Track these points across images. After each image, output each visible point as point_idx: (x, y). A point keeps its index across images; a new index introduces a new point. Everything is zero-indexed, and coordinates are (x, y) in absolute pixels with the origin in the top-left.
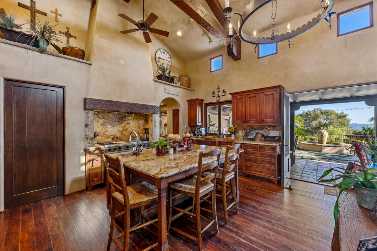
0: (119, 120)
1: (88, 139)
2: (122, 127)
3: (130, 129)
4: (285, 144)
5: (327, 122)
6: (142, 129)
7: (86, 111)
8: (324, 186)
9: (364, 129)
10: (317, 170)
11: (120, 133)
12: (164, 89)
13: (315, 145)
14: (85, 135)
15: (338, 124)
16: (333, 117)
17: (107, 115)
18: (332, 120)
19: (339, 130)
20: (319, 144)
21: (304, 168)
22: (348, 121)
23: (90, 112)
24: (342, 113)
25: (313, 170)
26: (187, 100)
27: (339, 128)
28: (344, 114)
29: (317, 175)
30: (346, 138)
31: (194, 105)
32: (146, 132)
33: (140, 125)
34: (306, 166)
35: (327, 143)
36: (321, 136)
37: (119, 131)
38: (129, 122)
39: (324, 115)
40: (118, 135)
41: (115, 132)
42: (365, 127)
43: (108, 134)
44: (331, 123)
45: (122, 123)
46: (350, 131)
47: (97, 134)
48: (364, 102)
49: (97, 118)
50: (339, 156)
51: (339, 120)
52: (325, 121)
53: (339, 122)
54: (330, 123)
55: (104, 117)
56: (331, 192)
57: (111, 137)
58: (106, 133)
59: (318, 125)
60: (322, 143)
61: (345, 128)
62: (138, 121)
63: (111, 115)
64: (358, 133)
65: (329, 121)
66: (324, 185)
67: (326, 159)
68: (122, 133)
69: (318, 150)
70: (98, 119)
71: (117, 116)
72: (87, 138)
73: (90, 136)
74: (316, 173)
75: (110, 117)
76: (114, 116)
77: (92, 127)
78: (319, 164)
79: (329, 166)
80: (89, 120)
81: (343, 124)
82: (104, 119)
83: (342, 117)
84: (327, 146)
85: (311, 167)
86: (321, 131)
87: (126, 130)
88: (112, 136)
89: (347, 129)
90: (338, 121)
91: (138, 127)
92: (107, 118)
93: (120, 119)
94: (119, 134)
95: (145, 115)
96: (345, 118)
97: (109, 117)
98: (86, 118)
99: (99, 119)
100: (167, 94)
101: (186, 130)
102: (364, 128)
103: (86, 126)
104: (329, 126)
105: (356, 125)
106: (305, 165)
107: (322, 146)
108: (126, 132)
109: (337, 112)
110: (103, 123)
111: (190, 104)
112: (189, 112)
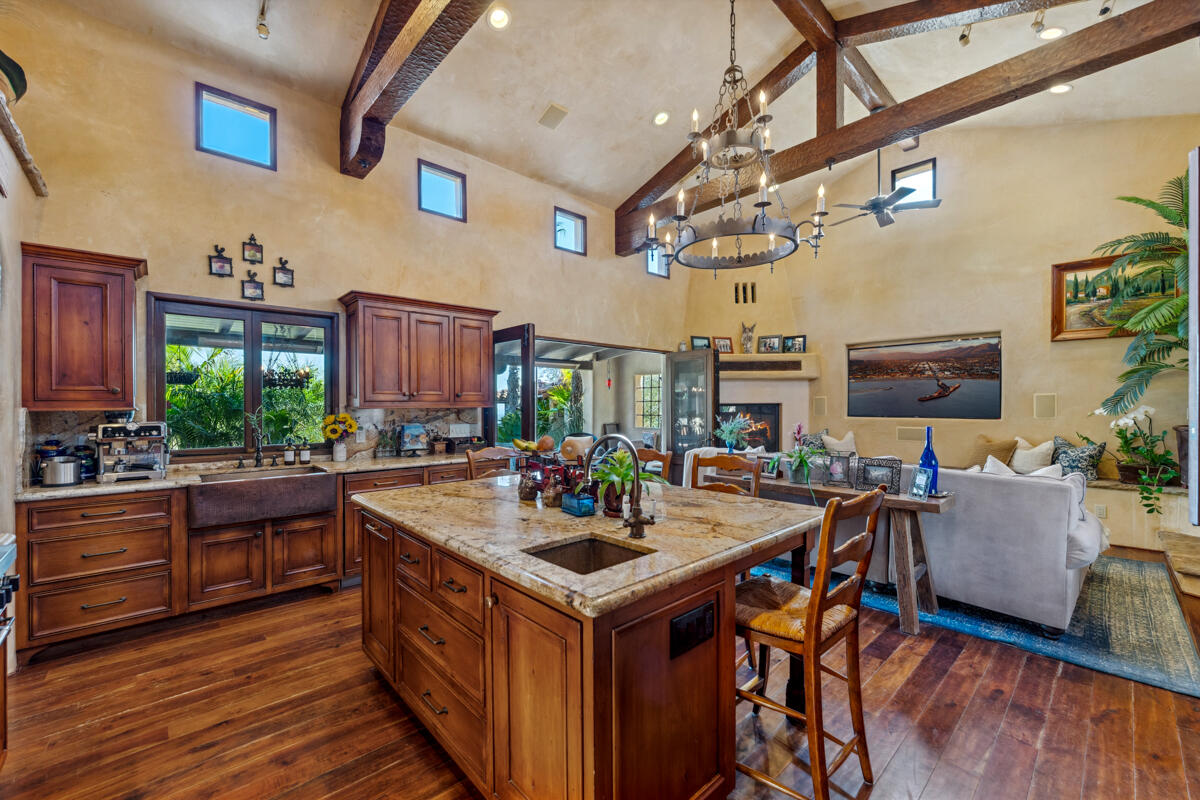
31: (99, 287)
101: (22, 440)
111: (58, 273)
112: (42, 328)
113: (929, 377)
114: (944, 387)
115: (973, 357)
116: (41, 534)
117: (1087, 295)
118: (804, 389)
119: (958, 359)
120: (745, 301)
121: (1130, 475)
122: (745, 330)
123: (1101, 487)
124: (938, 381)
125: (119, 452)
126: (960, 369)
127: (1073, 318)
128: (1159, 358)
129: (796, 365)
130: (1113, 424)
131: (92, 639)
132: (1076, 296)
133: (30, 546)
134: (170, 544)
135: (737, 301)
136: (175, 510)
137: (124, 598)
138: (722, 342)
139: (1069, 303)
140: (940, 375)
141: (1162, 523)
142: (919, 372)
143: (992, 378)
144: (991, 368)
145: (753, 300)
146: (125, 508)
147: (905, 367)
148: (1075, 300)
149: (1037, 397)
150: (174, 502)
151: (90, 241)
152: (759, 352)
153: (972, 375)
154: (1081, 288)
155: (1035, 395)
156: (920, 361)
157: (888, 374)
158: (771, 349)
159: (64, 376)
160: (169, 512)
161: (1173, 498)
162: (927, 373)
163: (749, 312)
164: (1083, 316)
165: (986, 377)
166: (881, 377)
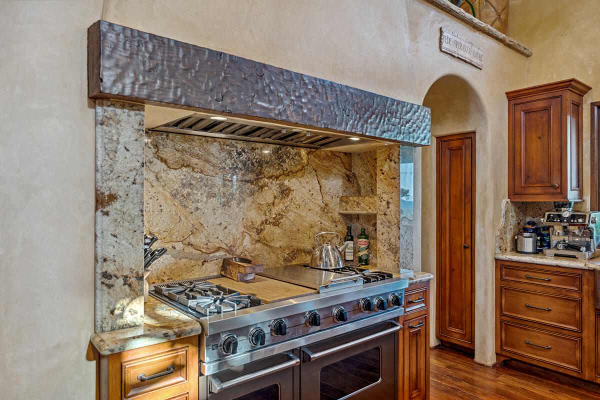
0: (251, 176)
1: (110, 286)
2: (259, 207)
3: (291, 215)
6: (336, 216)
7: (99, 109)
11: (254, 234)
12: (438, 34)
14: (96, 260)
17: (197, 151)
23: (123, 114)
26: (507, 93)
31: (547, 109)
32: (349, 229)
33: (327, 198)
37: (250, 227)
38: (286, 183)
40: (246, 245)
41: (234, 231)
43: (204, 240)
45: (262, 187)
47: (156, 246)
49: (155, 160)
55: (187, 157)
57: (217, 254)
58: (192, 239)
62: (323, 181)
63: (214, 148)
68: (262, 236)
70: (159, 166)
71: (239, 154)
72: (106, 275)
73: (125, 264)
75: (212, 158)
76: (230, 153)
77: (136, 212)
80: (118, 167)
82: (188, 166)
87: (276, 223)
88: (218, 249)
91: (323, 209)
92: (201, 163)
93: (252, 171)
94: (247, 242)
95: (346, 154)
97: (207, 161)
98: (101, 151)
99: (163, 166)
100: (447, 58)
101: (503, 220)
103: (103, 201)
108: (277, 230)
110: (184, 185)
111: (525, 107)
112: (517, 147)
116: (506, 283)
125: (559, 233)
131: (534, 368)
133: (501, 288)
134: (581, 316)
136: (585, 288)
137: (549, 347)
146: (551, 277)
150: (585, 281)
151: (555, 76)
159: (528, 177)
160: (581, 289)
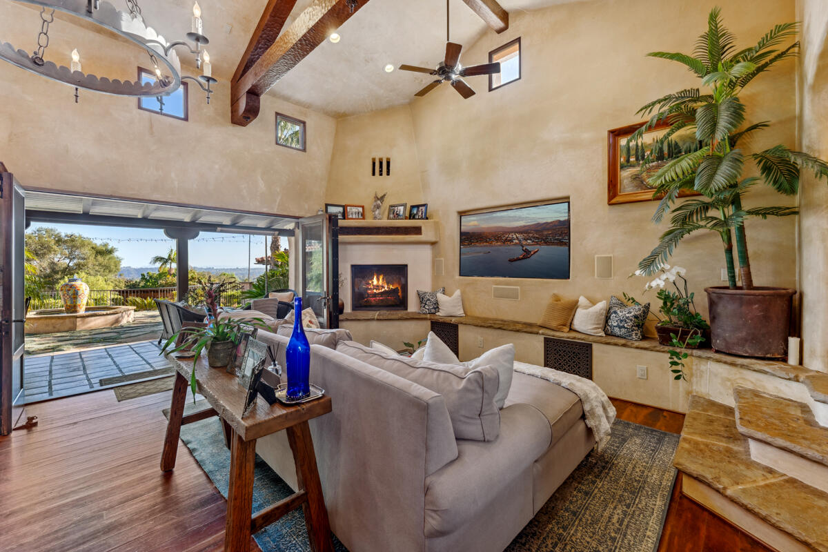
4: (13, 319)
5: (71, 264)
8: (113, 391)
9: (143, 277)
10: (84, 368)
13: (59, 318)
15: (97, 268)
16: (87, 251)
18: (84, 259)
19: (101, 280)
20: (68, 313)
21: (50, 372)
22: (118, 262)
24: (106, 245)
25: (74, 370)
27: (100, 278)
28: (110, 247)
29: (87, 376)
30: (116, 296)
34: (53, 368)
35: (87, 310)
36: (74, 294)
39: (64, 247)
42: (146, 275)
44: (83, 265)
46: (119, 282)
48: (162, 230)
50: (115, 332)
51: (99, 257)
52: (67, 261)
53: (100, 264)
54: (79, 267)
56: (128, 394)
59: (48, 271)
60: (76, 312)
61: (111, 276)
64: (134, 285)
65: (75, 261)
66: (112, 388)
67: (90, 343)
69: (66, 329)
74: (85, 373)
78: (83, 356)
79: (106, 353)
81: (107, 268)
83: (104, 252)
84: (88, 316)
85: (67, 366)
86: (73, 283)
89: (114, 278)
90: (97, 261)
96: (111, 255)
102: (143, 275)
104: (78, 273)
105: (128, 270)
106: (51, 366)
107: (77, 317)
109: (95, 242)
113: (516, 244)
114: (527, 251)
115: (548, 230)
117: (637, 159)
118: (426, 252)
119: (537, 231)
120: (381, 175)
121: (665, 335)
122: (377, 198)
123: (642, 348)
124: (523, 247)
126: (537, 238)
127: (626, 182)
128: (697, 220)
129: (417, 230)
130: (648, 285)
132: (628, 161)
135: (374, 174)
138: (354, 210)
139: (622, 167)
140: (524, 242)
141: (694, 387)
142: (509, 241)
143: (561, 245)
144: (560, 238)
145: (388, 173)
147: (499, 236)
148: (628, 164)
149: (598, 258)
152: (388, 218)
153: (547, 243)
154: (633, 152)
155: (596, 256)
156: (510, 233)
157: (486, 242)
158: (397, 216)
161: (703, 362)
162: (515, 241)
163: (382, 183)
164: (634, 179)
165: (557, 244)
166: (482, 244)
